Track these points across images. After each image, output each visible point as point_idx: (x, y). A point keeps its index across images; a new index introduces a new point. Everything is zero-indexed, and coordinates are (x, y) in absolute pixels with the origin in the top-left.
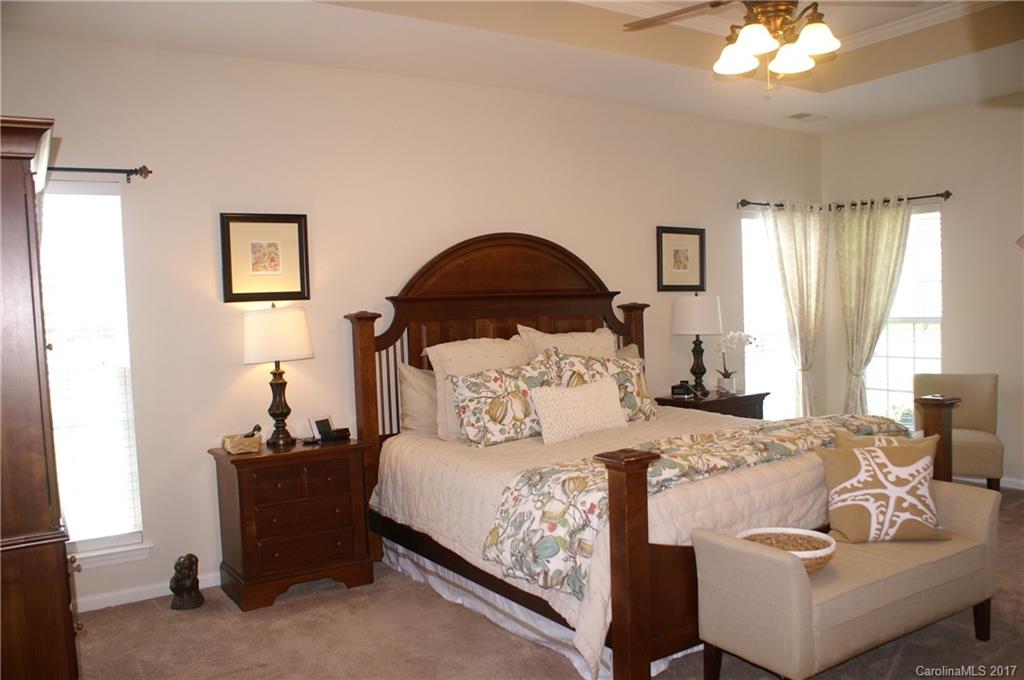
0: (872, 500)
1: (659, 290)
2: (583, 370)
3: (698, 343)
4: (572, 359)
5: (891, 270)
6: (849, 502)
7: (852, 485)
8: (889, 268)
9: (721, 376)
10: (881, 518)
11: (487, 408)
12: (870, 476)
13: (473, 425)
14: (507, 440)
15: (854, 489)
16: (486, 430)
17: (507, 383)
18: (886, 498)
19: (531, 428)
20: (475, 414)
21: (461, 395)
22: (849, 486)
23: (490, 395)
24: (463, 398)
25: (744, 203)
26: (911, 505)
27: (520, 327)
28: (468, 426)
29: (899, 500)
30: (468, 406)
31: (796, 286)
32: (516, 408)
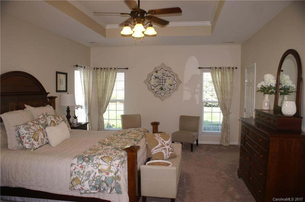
0: (163, 150)
1: (56, 92)
2: (54, 120)
3: (68, 108)
4: (50, 116)
5: (112, 87)
6: (158, 151)
7: (158, 147)
8: (111, 86)
9: (74, 118)
10: (166, 154)
11: (32, 136)
12: (161, 144)
13: (28, 143)
14: (40, 147)
15: (159, 148)
16: (33, 144)
17: (37, 126)
18: (166, 149)
19: (46, 141)
20: (28, 139)
21: (22, 132)
22: (157, 147)
23: (33, 131)
24: (23, 133)
25: (77, 66)
26: (171, 150)
27: (26, 106)
28: (25, 143)
29: (169, 149)
30: (25, 136)
31: (88, 91)
32: (41, 135)
